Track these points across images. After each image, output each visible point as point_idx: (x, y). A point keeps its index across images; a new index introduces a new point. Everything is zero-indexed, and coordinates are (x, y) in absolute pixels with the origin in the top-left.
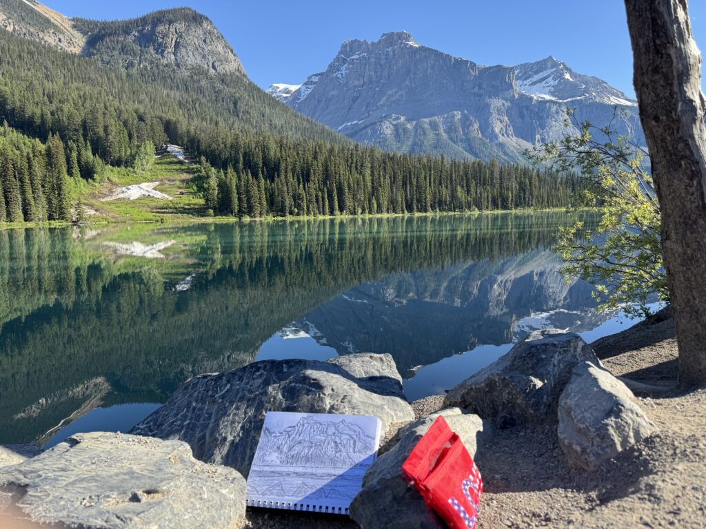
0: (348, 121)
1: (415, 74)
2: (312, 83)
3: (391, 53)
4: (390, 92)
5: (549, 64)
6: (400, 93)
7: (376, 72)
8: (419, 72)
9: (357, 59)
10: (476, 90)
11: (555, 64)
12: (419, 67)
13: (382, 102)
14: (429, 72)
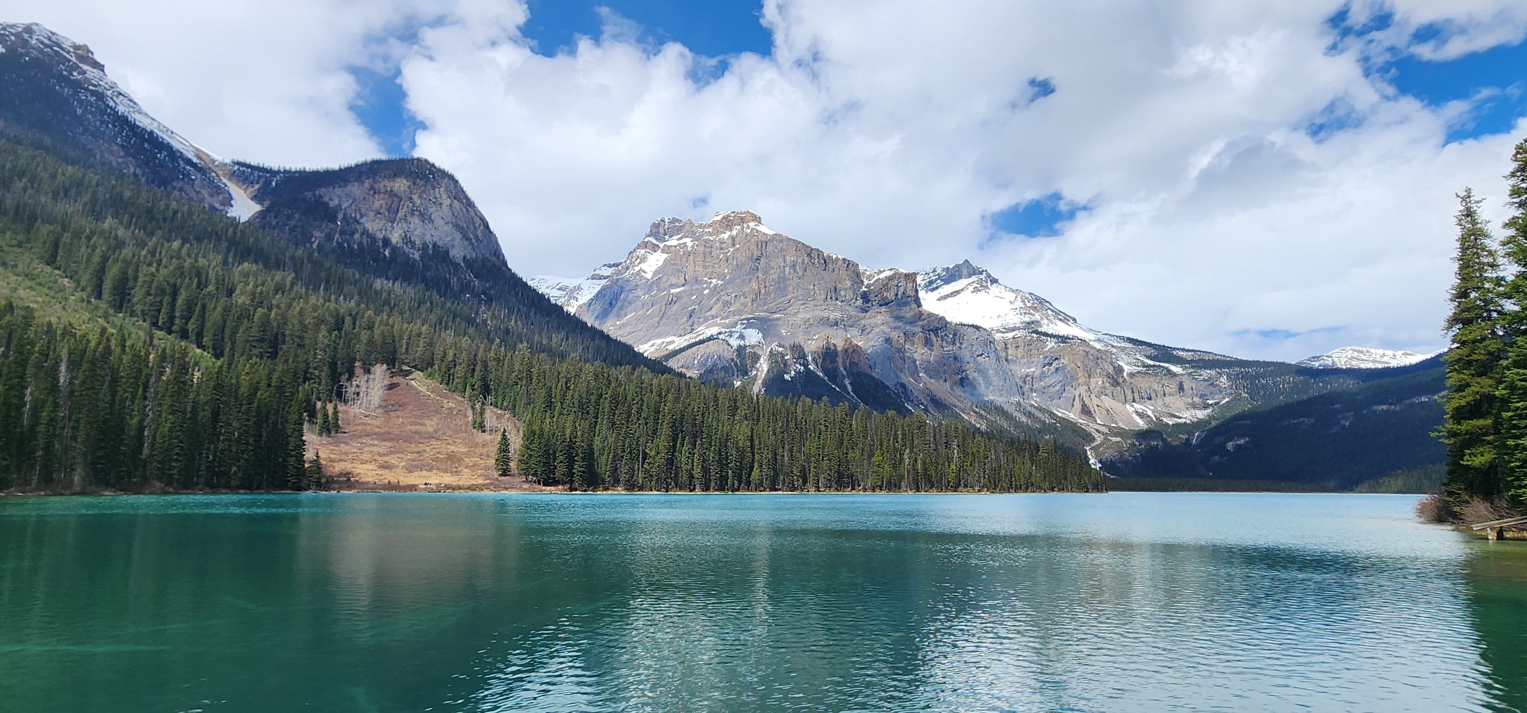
0: (659, 336)
1: (765, 273)
2: (601, 278)
3: (730, 241)
4: (726, 298)
5: (965, 272)
6: (742, 300)
7: (705, 267)
8: (772, 271)
9: (675, 247)
10: (860, 302)
11: (975, 272)
12: (773, 264)
13: (713, 312)
14: (787, 272)
